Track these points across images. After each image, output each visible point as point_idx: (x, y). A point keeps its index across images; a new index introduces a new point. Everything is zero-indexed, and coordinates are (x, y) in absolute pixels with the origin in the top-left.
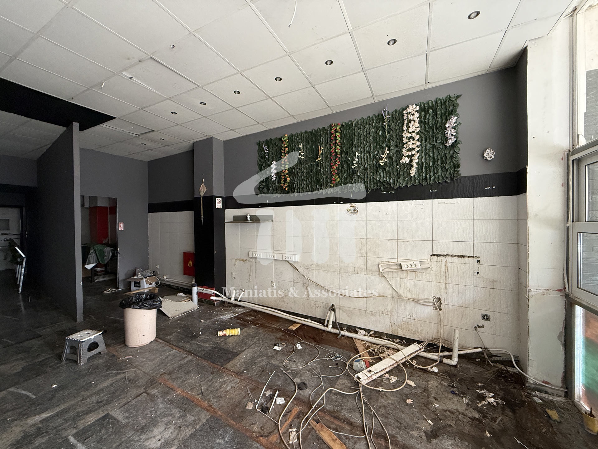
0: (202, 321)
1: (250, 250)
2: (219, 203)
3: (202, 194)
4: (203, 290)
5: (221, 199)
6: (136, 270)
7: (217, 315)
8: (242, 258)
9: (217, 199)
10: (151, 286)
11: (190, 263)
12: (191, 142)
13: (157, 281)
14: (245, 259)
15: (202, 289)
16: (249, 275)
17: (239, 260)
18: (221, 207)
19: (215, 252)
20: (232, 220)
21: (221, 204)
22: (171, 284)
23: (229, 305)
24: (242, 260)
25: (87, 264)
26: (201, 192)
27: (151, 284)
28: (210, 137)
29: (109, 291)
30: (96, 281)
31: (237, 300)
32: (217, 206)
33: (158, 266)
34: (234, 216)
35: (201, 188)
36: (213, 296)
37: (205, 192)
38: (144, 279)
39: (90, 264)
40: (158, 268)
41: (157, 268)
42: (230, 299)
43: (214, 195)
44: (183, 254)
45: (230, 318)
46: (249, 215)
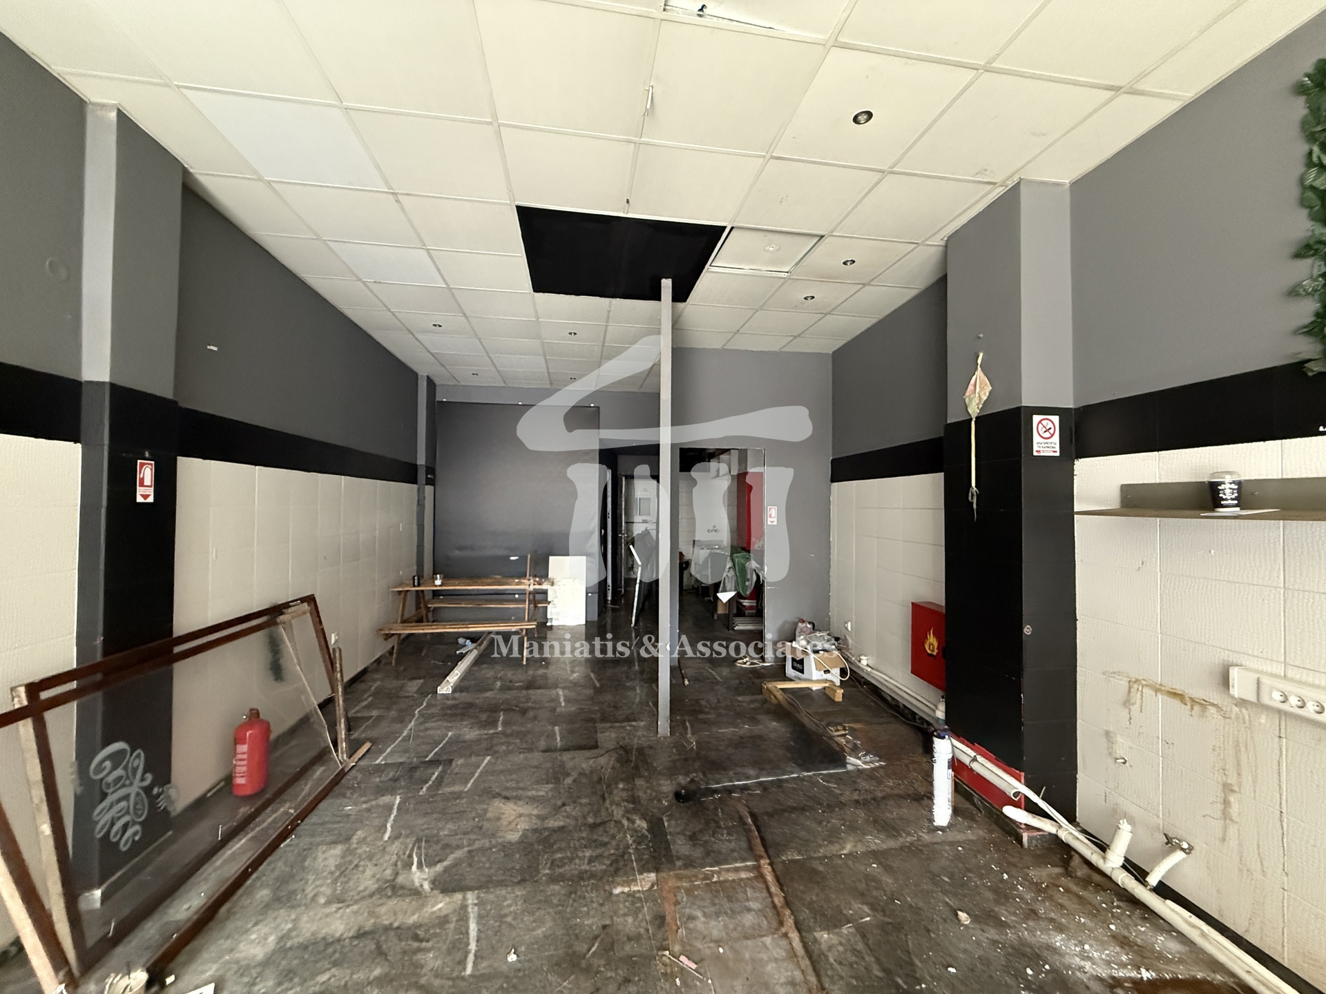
0: (963, 916)
1: (1232, 658)
2: (1047, 435)
3: (974, 410)
4: (974, 759)
5: (1056, 419)
6: (796, 625)
7: (1033, 914)
8: (1179, 688)
9: (1036, 418)
10: (828, 676)
11: (932, 643)
12: (938, 240)
13: (843, 666)
14: (1198, 694)
15: (973, 754)
16: (1227, 788)
17: (1157, 690)
18: (1058, 449)
19: (1027, 630)
20: (1115, 504)
21: (1056, 438)
22: (880, 686)
23: (1097, 878)
24: (1174, 694)
25: (722, 592)
26: (971, 400)
27: (827, 672)
28: (1010, 184)
29: (745, 663)
30: (736, 628)
31: (1140, 874)
32: (1035, 448)
33: (849, 623)
34: (1123, 487)
35: (971, 387)
36: (1016, 805)
37: (985, 398)
38: (812, 656)
39: (726, 591)
40: (849, 629)
41: (847, 628)
42: (1103, 847)
43: (1023, 404)
44: (911, 605)
45: (1103, 972)
46: (1228, 479)
